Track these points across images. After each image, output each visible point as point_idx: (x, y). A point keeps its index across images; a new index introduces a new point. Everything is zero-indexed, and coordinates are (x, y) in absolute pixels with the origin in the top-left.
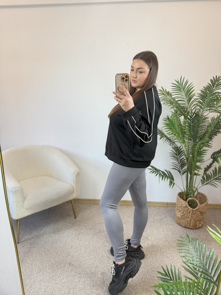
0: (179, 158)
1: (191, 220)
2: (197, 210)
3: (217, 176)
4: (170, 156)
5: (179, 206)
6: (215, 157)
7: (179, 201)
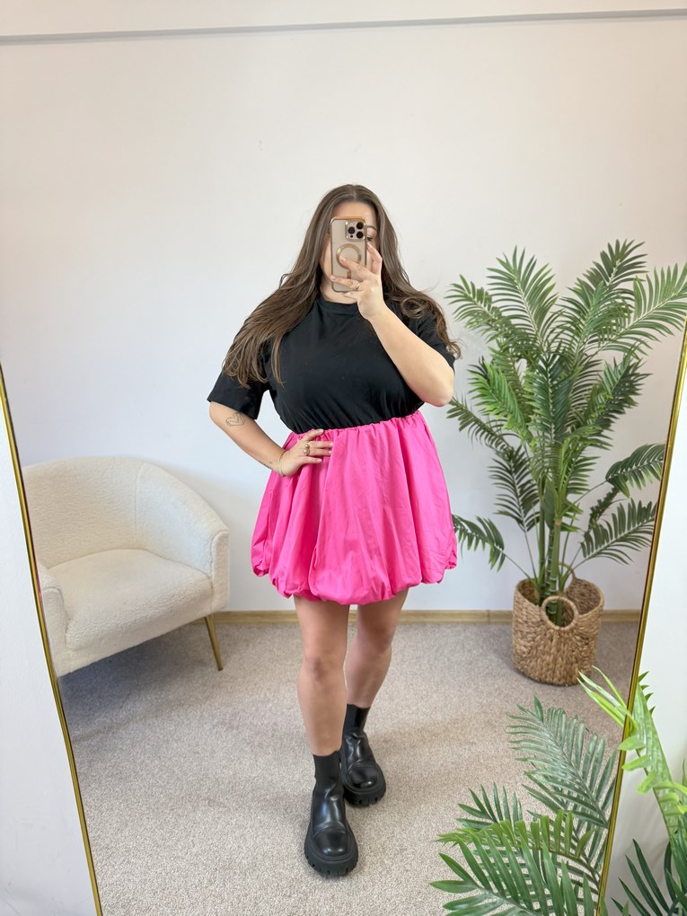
0: (516, 482)
1: (555, 660)
2: (572, 630)
3: (626, 532)
4: (491, 477)
5: (520, 620)
6: (617, 478)
7: (521, 606)
